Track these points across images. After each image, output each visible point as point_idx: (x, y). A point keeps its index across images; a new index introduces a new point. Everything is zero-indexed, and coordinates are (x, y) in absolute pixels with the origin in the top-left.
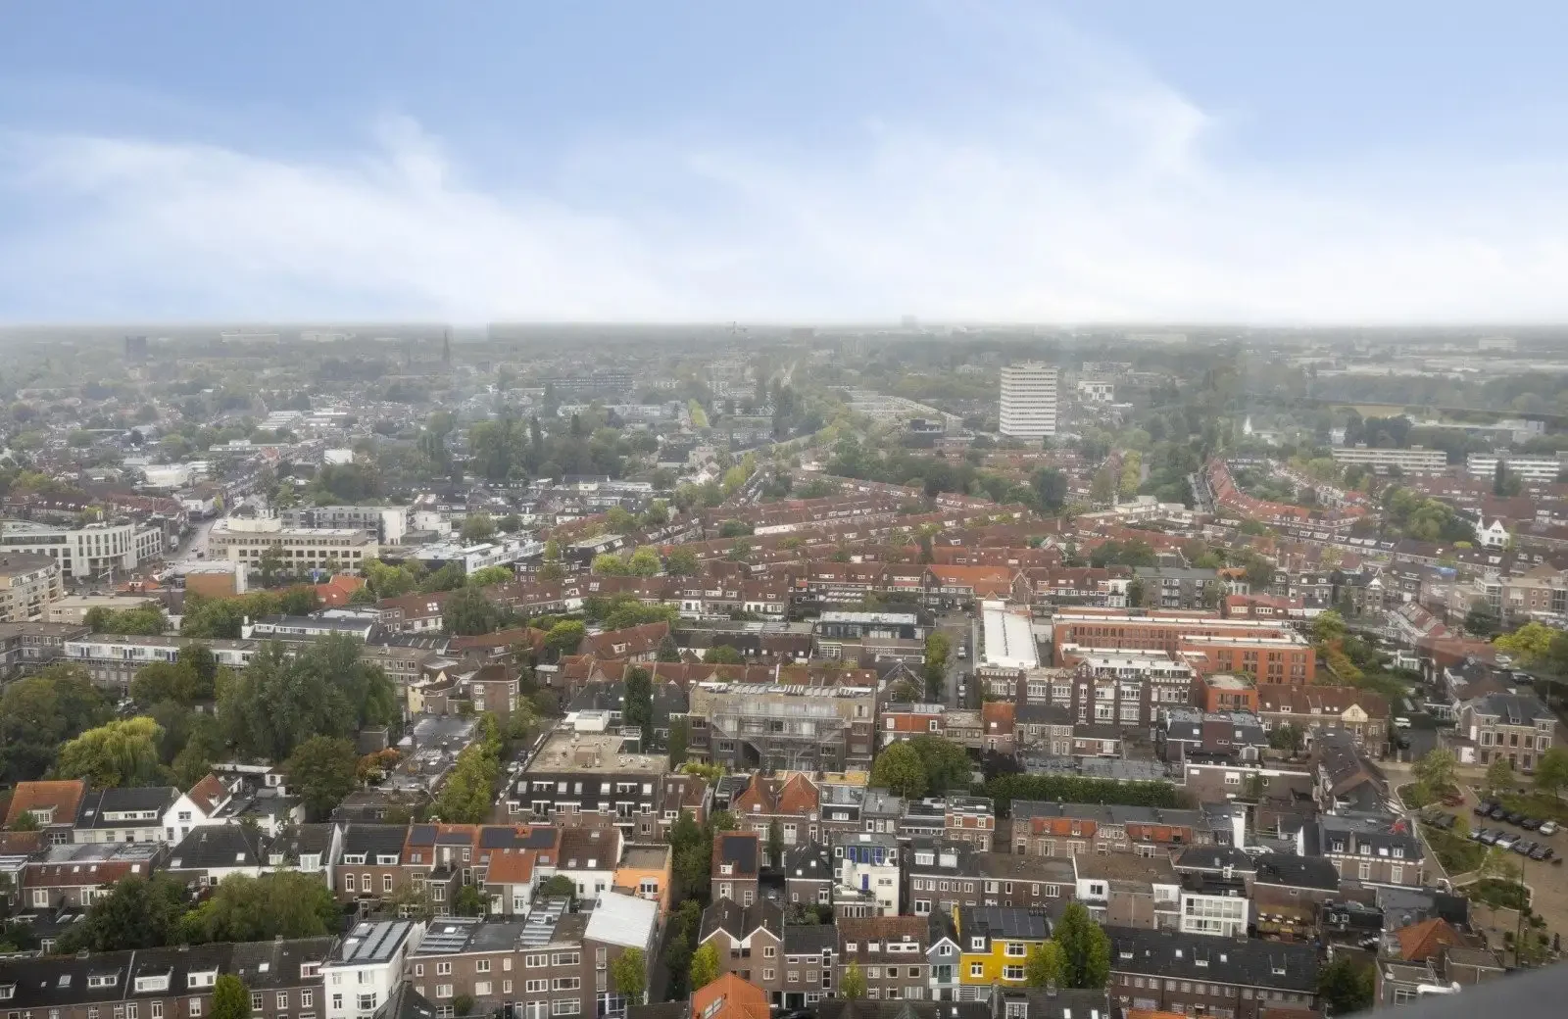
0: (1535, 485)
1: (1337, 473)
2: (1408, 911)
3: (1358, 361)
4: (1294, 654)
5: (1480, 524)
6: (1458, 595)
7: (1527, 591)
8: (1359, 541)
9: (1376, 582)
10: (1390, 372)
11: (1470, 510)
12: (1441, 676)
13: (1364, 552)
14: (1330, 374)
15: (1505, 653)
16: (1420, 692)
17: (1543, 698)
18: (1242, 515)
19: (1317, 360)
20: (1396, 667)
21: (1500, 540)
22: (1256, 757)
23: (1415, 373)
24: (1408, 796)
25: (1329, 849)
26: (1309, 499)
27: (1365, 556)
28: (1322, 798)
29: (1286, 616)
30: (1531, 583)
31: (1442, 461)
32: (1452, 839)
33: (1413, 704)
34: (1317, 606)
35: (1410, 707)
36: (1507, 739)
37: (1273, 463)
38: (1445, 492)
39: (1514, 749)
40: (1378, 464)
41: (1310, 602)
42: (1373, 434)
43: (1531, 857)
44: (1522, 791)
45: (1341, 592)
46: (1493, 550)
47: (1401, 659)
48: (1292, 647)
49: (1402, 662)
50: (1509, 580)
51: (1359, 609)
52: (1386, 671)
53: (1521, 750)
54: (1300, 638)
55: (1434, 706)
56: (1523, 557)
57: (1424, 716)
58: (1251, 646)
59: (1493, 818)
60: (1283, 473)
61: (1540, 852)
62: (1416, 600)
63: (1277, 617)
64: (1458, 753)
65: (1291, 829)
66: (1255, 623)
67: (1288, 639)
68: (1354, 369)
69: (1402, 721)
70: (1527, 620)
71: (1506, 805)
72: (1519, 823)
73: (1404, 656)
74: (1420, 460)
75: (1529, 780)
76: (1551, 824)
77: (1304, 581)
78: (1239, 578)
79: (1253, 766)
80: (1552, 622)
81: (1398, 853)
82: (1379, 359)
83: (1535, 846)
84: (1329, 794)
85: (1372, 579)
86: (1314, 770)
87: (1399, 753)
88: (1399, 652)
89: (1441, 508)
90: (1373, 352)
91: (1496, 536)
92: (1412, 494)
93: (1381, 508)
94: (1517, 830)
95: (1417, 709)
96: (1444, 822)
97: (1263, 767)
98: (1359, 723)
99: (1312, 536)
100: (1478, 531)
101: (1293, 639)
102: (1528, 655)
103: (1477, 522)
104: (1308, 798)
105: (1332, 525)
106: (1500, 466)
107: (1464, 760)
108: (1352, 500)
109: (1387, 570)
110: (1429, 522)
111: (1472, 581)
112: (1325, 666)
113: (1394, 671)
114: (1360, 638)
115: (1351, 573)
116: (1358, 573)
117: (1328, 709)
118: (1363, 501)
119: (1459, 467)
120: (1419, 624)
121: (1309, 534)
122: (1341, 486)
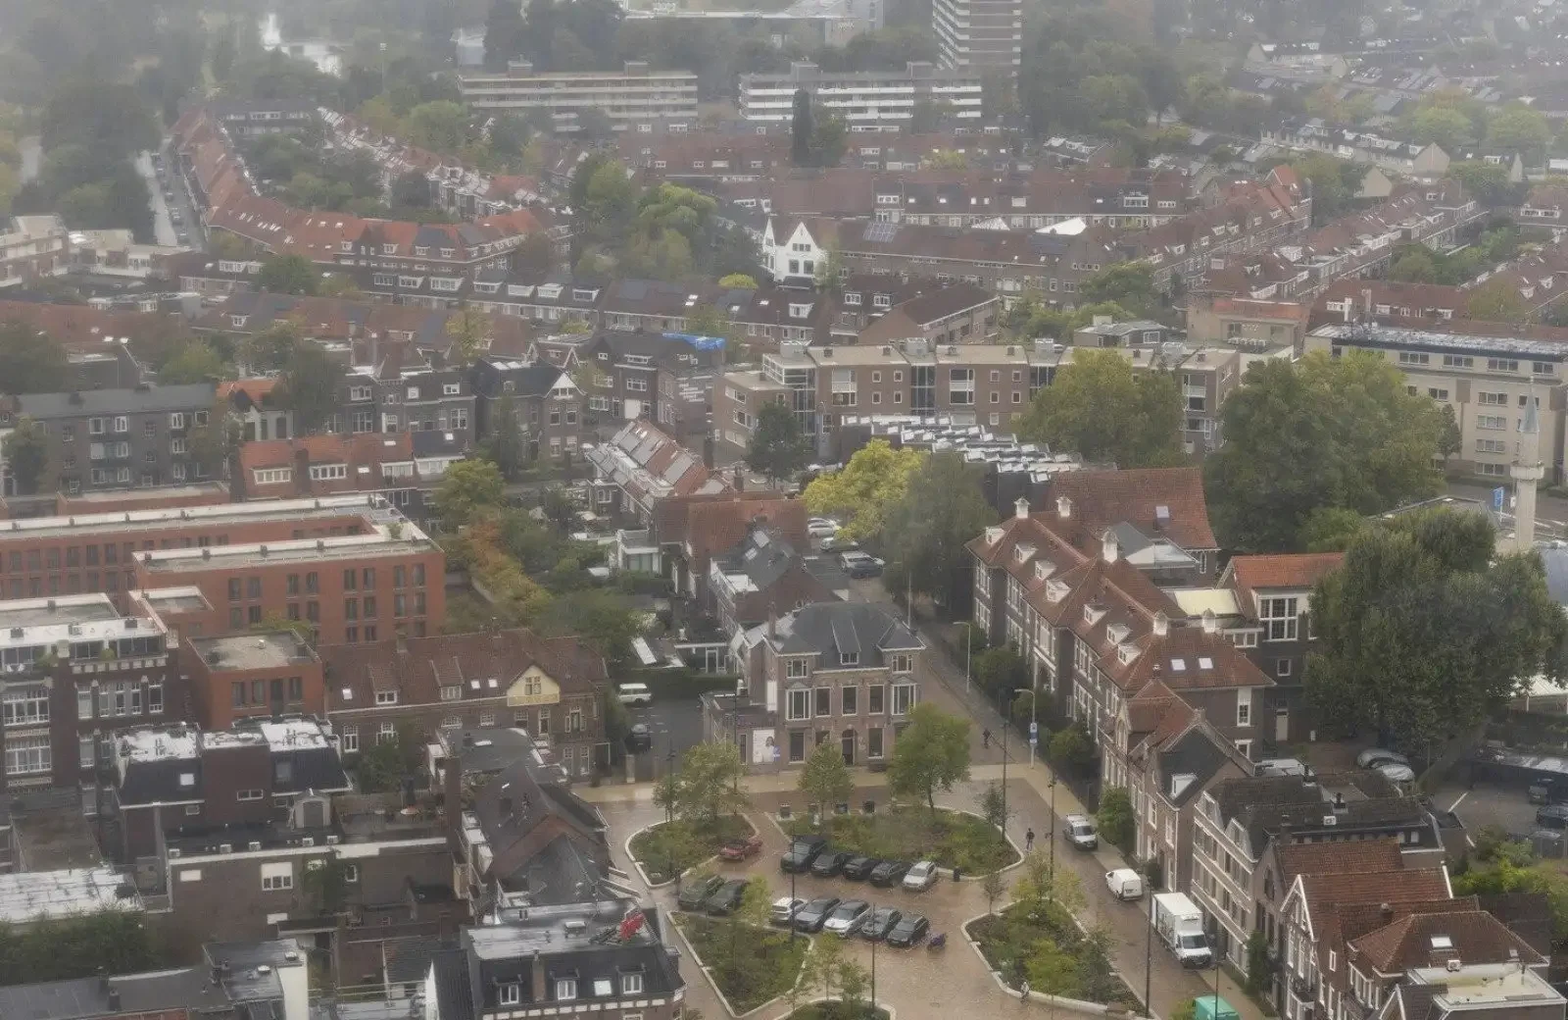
0: (870, 138)
1: (473, 137)
4: (399, 566)
5: (769, 233)
6: (730, 394)
7: (860, 373)
8: (527, 292)
9: (564, 382)
11: (749, 202)
13: (541, 313)
15: (827, 512)
16: (666, 622)
17: (900, 601)
18: (268, 246)
20: (615, 570)
21: (809, 267)
22: (327, 819)
24: (652, 851)
25: (491, 1002)
26: (416, 197)
27: (541, 326)
28: (475, 891)
29: (377, 481)
30: (869, 355)
31: (688, 95)
32: (742, 934)
33: (653, 645)
34: (445, 449)
35: (645, 653)
36: (836, 699)
37: (331, 117)
38: (698, 165)
39: (850, 719)
40: (560, 110)
41: (427, 443)
42: (543, 39)
43: (891, 943)
44: (869, 807)
45: (494, 412)
46: (798, 289)
47: (623, 549)
48: (392, 552)
49: (627, 558)
50: (828, 354)
51: (534, 450)
52: (598, 582)
53: (862, 719)
54: (412, 530)
55: (693, 646)
56: (853, 300)
57: (677, 670)
58: (301, 559)
59: (821, 875)
60: (354, 142)
61: (904, 928)
62: (649, 416)
63: (357, 484)
64: (745, 748)
66: (309, 503)
67: (382, 534)
69: (634, 690)
70: (861, 436)
71: (844, 842)
72: (863, 876)
73: (629, 542)
74: (646, 95)
75: (880, 780)
76: (923, 865)
77: (413, 393)
78: (267, 401)
79: (319, 842)
80: (908, 435)
83: (896, 918)
84: (489, 877)
85: (556, 375)
86: (454, 830)
87: (630, 759)
88: (620, 533)
89: (687, 202)
91: (801, 258)
92: (630, 173)
93: (568, 211)
94: (863, 892)
95: (662, 661)
96: (722, 900)
97: (344, 840)
98: (544, 707)
99: (426, 285)
100: (766, 249)
101: (395, 532)
102: (870, 511)
103: (763, 228)
104: (443, 892)
105: (467, 256)
106: (802, 101)
107: (757, 759)
108: (507, 196)
109: (588, 352)
110: (669, 234)
111: (757, 361)
112: (468, 587)
113: (612, 580)
114: (538, 513)
115: (513, 365)
116: (526, 364)
117: (476, 685)
118: (532, 197)
119: (723, 107)
120: (657, 466)
121: (419, 280)
122: (483, 166)
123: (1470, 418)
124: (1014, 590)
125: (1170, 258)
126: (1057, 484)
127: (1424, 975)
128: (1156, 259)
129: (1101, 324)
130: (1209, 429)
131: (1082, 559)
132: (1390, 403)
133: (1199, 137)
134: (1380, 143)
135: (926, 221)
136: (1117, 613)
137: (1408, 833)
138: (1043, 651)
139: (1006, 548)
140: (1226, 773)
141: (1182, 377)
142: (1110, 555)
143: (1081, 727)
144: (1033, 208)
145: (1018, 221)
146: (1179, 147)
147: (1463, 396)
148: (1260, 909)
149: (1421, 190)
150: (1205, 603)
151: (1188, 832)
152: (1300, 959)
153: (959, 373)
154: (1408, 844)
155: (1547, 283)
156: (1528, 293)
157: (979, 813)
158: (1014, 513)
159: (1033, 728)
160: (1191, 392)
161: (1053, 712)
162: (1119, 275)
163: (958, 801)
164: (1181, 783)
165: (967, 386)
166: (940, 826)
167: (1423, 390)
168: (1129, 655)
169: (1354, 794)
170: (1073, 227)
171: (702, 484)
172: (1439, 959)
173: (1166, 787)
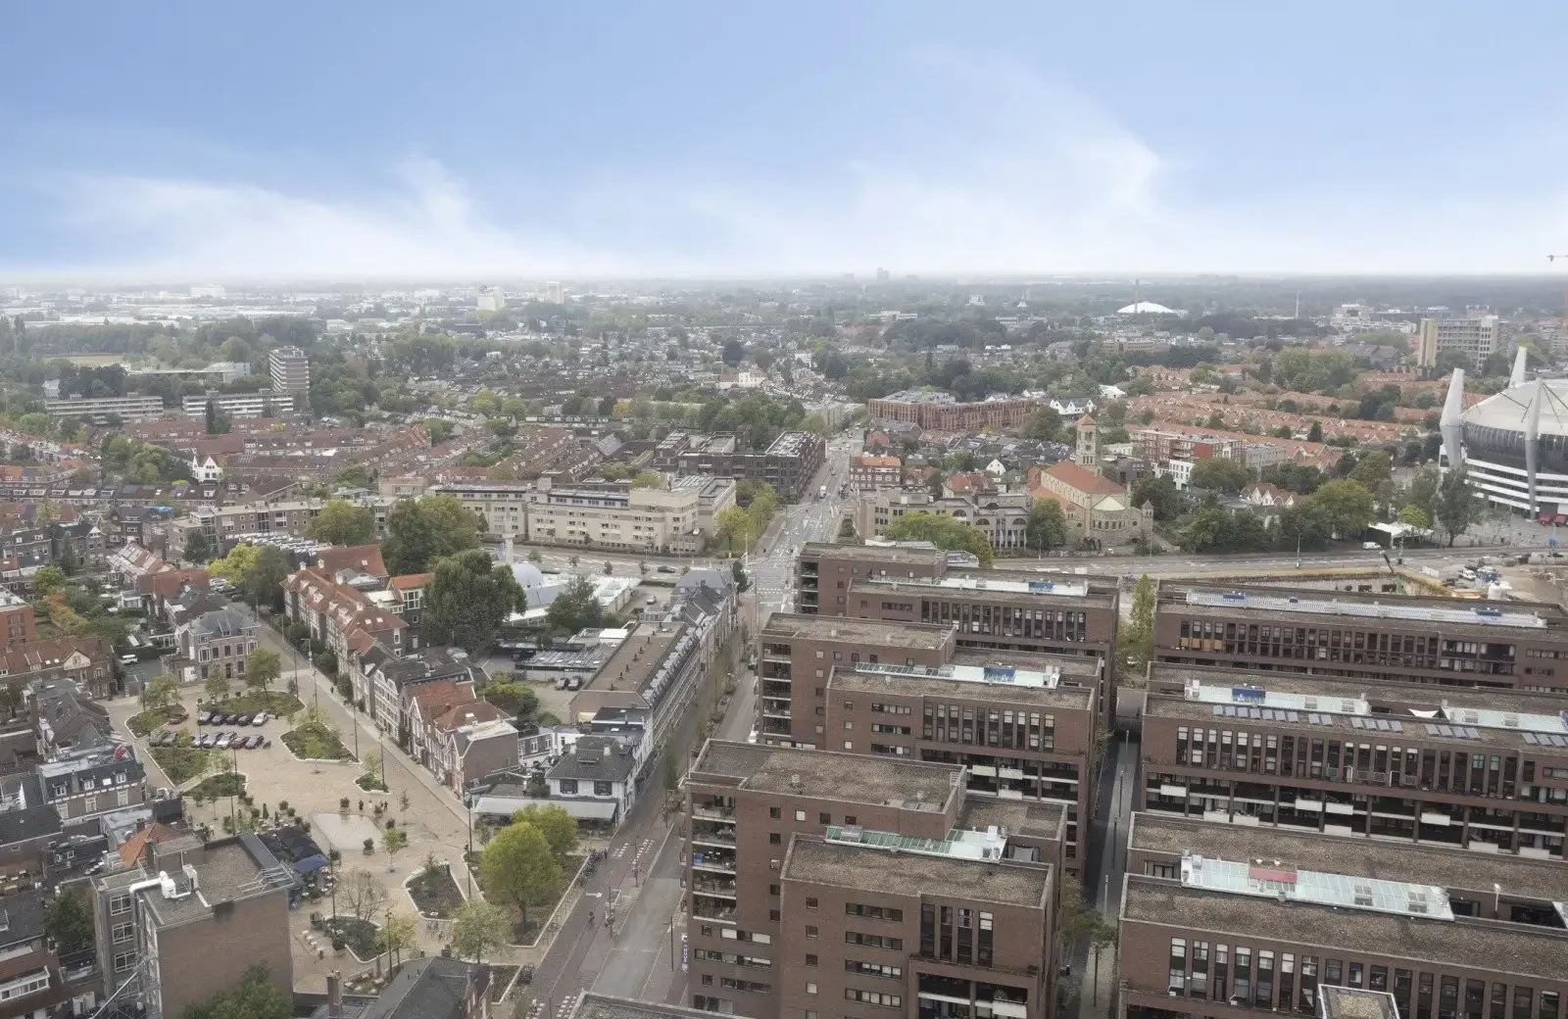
0: (243, 420)
1: (54, 428)
2: (129, 827)
3: (74, 311)
4: (8, 615)
5: (195, 462)
6: (176, 530)
7: (235, 517)
8: (79, 493)
9: (95, 530)
10: (107, 322)
11: (186, 450)
12: (161, 609)
13: (85, 502)
14: (40, 325)
15: (220, 576)
16: (144, 627)
17: (254, 609)
19: (26, 311)
20: (120, 608)
21: (214, 475)
23: (130, 321)
24: (139, 726)
25: (52, 796)
26: (23, 455)
27: (85, 507)
28: (46, 750)
30: (240, 510)
31: (158, 406)
32: (178, 753)
33: (138, 638)
34: (36, 563)
35: (134, 641)
36: (221, 651)
38: (163, 435)
39: (228, 659)
40: (97, 415)
41: (26, 561)
42: (87, 384)
43: (245, 748)
44: (238, 694)
45: (61, 546)
46: (210, 484)
47: (124, 599)
48: (8, 609)
49: (126, 602)
50: (221, 510)
51: (82, 560)
52: (112, 614)
53: (234, 658)
54: (16, 599)
55: (157, 637)
56: (233, 487)
57: (149, 648)
59: (216, 724)
61: (252, 741)
62: (139, 542)
64: (181, 676)
65: (12, 790)
68: (68, 320)
69: (129, 658)
70: (235, 542)
71: (227, 709)
72: (235, 722)
73: (126, 596)
74: (137, 407)
76: (261, 715)
77: (19, 540)
80: (256, 541)
81: (121, 779)
82: (94, 308)
83: (249, 737)
84: (53, 743)
85: (91, 527)
86: (35, 725)
87: (126, 687)
88: (121, 593)
89: (159, 451)
90: (87, 300)
91: (211, 471)
92: (130, 440)
93: (99, 458)
94: (235, 729)
95: (143, 645)
96: (170, 740)
98: (83, 669)
99: (27, 493)
100: (193, 469)
101: (7, 601)
102: (239, 572)
103: (192, 460)
104: (32, 753)
105: (49, 479)
106: (209, 407)
107: (187, 680)
108: (68, 452)
109: (109, 517)
110: (147, 465)
111: (188, 515)
112: (49, 623)
113: (119, 613)
114: (84, 588)
115: (70, 525)
116: (76, 524)
117: (48, 662)
118: (81, 452)
119: (176, 411)
120: (139, 563)
121: (24, 492)
122: (57, 440)
123: (491, 517)
124: (301, 599)
125: (372, 463)
126: (320, 555)
127: (462, 729)
128: (366, 464)
129: (342, 491)
130: (386, 529)
131: (327, 583)
132: (456, 513)
133: (386, 414)
134: (460, 414)
135: (268, 453)
136: (343, 604)
137: (459, 676)
138: (314, 623)
139: (297, 582)
140: (388, 661)
141: (373, 510)
142: (340, 581)
143: (331, 651)
144: (314, 446)
145: (308, 452)
146: (378, 419)
147: (488, 510)
148: (402, 713)
149: (475, 431)
150: (381, 597)
151: (372, 687)
152: (418, 730)
153: (279, 514)
154: (459, 681)
155: (523, 464)
156: (516, 468)
157: (286, 690)
158: (299, 568)
159: (310, 654)
160: (378, 515)
161: (319, 647)
162: (350, 471)
163: (277, 686)
164: (369, 668)
165: (283, 519)
166: (269, 698)
167: (473, 508)
168: (348, 620)
169: (439, 664)
170: (331, 453)
171: (160, 568)
172: (469, 722)
173: (363, 671)
